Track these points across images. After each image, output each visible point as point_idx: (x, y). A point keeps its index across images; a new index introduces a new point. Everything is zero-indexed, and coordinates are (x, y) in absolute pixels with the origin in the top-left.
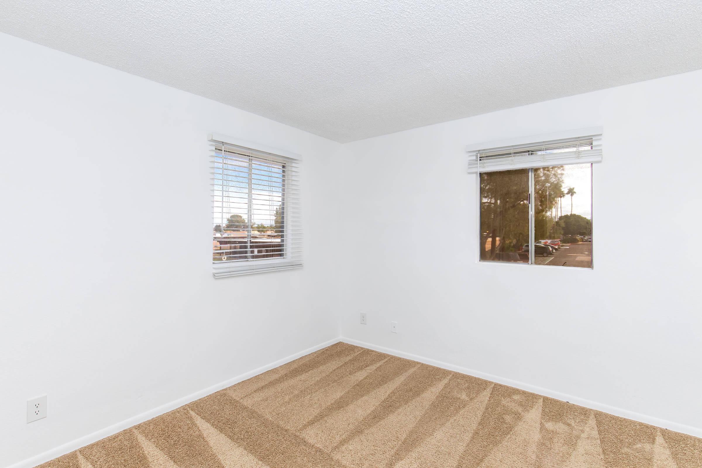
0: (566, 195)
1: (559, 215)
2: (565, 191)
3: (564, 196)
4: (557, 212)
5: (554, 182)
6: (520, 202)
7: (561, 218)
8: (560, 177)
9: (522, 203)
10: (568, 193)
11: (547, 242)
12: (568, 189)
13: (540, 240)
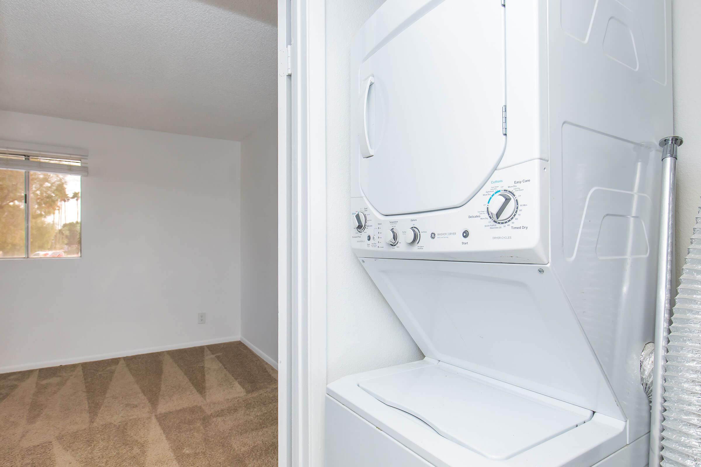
0: (71, 200)
1: (63, 222)
2: (70, 195)
3: (68, 200)
4: (60, 220)
5: (55, 182)
6: (10, 202)
7: (65, 225)
8: (63, 178)
9: (11, 204)
10: (73, 198)
11: (47, 254)
12: (73, 193)
13: (38, 252)
